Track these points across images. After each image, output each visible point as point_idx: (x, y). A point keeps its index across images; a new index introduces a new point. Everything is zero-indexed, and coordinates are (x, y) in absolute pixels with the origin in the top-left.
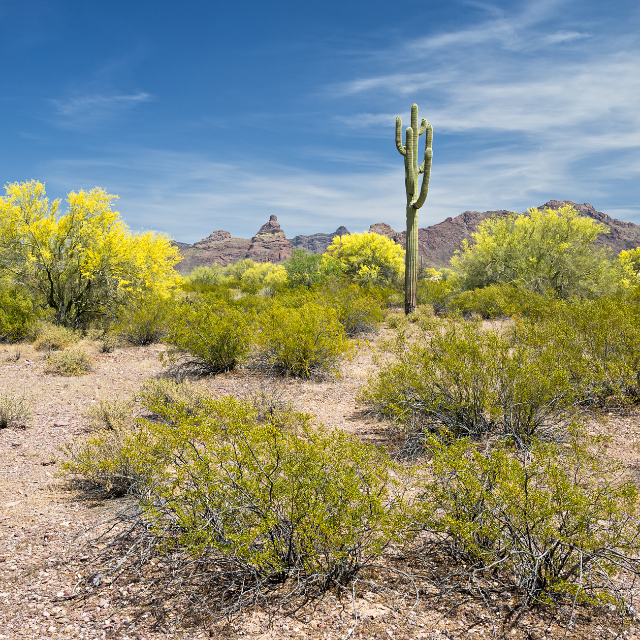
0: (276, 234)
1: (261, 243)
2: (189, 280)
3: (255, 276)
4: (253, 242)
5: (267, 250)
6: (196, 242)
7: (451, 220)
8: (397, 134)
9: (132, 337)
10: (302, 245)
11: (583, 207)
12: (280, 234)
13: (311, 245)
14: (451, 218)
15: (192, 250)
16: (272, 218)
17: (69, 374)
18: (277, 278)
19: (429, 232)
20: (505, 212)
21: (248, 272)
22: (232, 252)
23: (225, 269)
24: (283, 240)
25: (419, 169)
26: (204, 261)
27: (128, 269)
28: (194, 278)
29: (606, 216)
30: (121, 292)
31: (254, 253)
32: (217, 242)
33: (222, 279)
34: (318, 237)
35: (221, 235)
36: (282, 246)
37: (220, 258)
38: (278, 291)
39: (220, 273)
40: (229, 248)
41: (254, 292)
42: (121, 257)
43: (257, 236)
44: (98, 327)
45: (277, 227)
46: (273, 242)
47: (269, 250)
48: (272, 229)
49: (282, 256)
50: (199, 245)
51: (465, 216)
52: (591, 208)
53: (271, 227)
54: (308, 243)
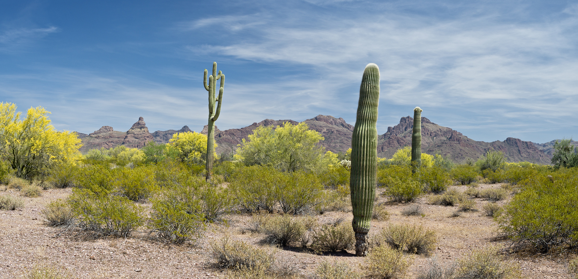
0: (143, 129)
1: (132, 135)
2: (86, 158)
3: (126, 156)
4: (128, 134)
5: (136, 140)
6: (90, 133)
7: (256, 124)
8: (205, 79)
9: (57, 184)
10: (159, 137)
11: (339, 120)
12: (145, 129)
13: (165, 137)
14: (256, 123)
15: (88, 138)
16: (140, 119)
17: (31, 196)
18: (139, 158)
19: (242, 132)
20: (290, 121)
21: (122, 153)
22: (114, 140)
23: (108, 151)
24: (147, 133)
25: (216, 99)
26: (95, 145)
27: (55, 150)
28: (89, 156)
29: (352, 127)
30: (50, 161)
31: (128, 141)
32: (104, 134)
33: (107, 157)
34: (170, 132)
35: (106, 129)
36: (146, 137)
37: (105, 144)
38: (137, 165)
39: (105, 153)
40: (112, 137)
41: (124, 165)
42: (51, 144)
43: (130, 130)
44: (38, 180)
45: (144, 125)
46: (141, 134)
47: (138, 140)
48: (140, 126)
49: (146, 144)
50: (92, 135)
51: (265, 122)
52: (343, 121)
53: (139, 125)
54: (163, 136)
